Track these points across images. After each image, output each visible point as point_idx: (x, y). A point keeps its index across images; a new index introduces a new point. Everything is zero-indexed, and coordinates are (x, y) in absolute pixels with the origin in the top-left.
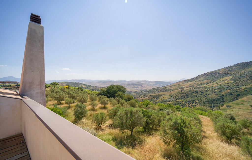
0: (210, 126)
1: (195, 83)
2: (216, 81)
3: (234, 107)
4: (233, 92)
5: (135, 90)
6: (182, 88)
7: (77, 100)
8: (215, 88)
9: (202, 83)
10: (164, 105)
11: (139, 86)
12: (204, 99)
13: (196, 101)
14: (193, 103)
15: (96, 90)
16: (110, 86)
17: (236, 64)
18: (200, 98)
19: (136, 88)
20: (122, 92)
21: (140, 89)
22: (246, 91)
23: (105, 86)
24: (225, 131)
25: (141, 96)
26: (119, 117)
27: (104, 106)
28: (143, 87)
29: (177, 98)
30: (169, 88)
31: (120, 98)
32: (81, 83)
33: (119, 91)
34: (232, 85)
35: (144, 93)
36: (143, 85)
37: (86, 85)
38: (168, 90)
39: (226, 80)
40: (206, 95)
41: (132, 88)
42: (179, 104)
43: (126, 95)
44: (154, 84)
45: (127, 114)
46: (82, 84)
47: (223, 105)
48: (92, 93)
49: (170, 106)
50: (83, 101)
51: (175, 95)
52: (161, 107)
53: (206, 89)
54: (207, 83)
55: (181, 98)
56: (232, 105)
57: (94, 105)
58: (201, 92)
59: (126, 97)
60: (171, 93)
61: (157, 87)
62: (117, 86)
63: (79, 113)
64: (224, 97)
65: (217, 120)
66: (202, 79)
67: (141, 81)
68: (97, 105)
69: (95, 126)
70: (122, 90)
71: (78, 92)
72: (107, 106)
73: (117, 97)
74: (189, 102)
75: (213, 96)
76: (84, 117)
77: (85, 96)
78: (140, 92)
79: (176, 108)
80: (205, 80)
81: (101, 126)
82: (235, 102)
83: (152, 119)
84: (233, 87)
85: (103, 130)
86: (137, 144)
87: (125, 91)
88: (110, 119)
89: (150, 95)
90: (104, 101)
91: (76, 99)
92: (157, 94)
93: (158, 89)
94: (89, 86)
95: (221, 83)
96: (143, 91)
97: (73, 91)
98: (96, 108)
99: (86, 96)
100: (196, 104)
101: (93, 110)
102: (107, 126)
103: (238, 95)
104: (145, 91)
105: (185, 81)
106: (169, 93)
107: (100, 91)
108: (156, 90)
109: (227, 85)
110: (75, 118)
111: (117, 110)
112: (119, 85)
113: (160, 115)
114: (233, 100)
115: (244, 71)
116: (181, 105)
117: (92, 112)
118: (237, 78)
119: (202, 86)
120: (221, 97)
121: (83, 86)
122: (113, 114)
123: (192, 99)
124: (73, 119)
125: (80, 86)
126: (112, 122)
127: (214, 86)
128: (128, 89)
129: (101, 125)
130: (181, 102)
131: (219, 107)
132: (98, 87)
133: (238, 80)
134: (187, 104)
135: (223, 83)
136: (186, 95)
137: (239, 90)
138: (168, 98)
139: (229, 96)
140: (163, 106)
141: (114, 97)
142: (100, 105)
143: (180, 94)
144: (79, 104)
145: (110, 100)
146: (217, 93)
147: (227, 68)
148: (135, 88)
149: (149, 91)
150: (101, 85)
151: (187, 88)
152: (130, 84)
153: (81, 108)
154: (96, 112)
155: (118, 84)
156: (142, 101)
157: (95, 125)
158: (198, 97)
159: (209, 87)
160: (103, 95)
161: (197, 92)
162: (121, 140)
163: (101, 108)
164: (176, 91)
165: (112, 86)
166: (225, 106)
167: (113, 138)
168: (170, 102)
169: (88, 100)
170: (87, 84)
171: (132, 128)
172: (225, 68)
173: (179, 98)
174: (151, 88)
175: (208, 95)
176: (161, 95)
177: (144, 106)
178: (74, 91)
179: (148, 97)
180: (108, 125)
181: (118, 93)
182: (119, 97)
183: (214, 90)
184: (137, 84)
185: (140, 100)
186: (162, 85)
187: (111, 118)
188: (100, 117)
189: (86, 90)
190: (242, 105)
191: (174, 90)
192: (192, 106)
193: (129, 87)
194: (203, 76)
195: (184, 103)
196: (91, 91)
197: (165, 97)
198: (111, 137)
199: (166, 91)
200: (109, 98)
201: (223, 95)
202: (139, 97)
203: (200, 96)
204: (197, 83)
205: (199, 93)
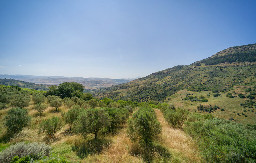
0: (160, 116)
1: (147, 81)
2: (162, 80)
3: (172, 99)
4: (172, 88)
5: (94, 88)
6: (138, 86)
7: (10, 104)
8: (161, 85)
9: (153, 81)
10: (124, 101)
11: (98, 84)
12: (154, 94)
13: (148, 96)
14: (146, 98)
15: (41, 89)
16: (63, 84)
17: (174, 67)
18: (151, 93)
19: (95, 85)
20: (79, 90)
21: (99, 87)
22: (179, 87)
23: (57, 84)
24: (172, 119)
25: (100, 94)
26: (81, 120)
27: (57, 109)
28: (102, 85)
29: (134, 95)
30: (127, 85)
31: (77, 98)
32: (15, 79)
33: (76, 89)
34: (171, 83)
35: (103, 91)
36: (103, 83)
37: (26, 83)
38: (127, 87)
39: (168, 79)
40: (155, 91)
41: (91, 85)
42: (135, 99)
43: (84, 94)
44: (113, 81)
45: (90, 115)
46: (17, 81)
47: (166, 98)
48: (36, 93)
49: (129, 103)
50: (22, 105)
51: (132, 92)
52: (122, 104)
53: (155, 86)
54: (156, 81)
55: (137, 94)
56: (171, 98)
57: (40, 109)
58: (152, 89)
59: (84, 96)
60: (129, 90)
61: (116, 84)
62: (73, 84)
63: (15, 122)
64: (166, 92)
65: (166, 111)
66: (152, 77)
67: (100, 79)
68: (45, 108)
69: (45, 136)
70: (80, 88)
71: (11, 93)
72: (60, 108)
73: (74, 96)
74: (143, 97)
75: (160, 92)
76: (24, 127)
77: (25, 97)
78: (99, 89)
79: (135, 104)
80: (155, 78)
81: (53, 135)
82: (173, 95)
83: (116, 117)
84: (172, 84)
85: (58, 140)
86: (104, 148)
87: (83, 90)
88: (66, 124)
89: (109, 92)
90: (56, 102)
91: (8, 102)
92: (116, 91)
93: (117, 86)
94: (30, 84)
95: (165, 81)
96: (103, 88)
97: (3, 91)
98: (45, 112)
99: (27, 98)
100: (148, 99)
101: (40, 114)
102: (63, 133)
103: (175, 90)
104: (105, 89)
105: (140, 79)
106: (127, 90)
107: (48, 91)
108: (115, 87)
109: (168, 82)
110: (8, 129)
111: (75, 112)
112: (75, 83)
113: (123, 113)
114: (172, 94)
115: (178, 72)
116: (137, 100)
117: (39, 118)
118: (174, 77)
119: (153, 83)
120: (165, 92)
121: (20, 84)
122: (70, 118)
123: (146, 95)
124: (4, 132)
125: (14, 84)
126: (69, 127)
127: (161, 83)
128: (86, 87)
129: (54, 133)
130: (137, 98)
131: (163, 100)
132: (45, 85)
133: (175, 79)
134: (141, 99)
135: (166, 81)
136: (141, 92)
137: (175, 86)
138: (126, 95)
139: (170, 91)
140: (123, 103)
141: (69, 96)
142: (50, 108)
143: (136, 90)
144: (14, 108)
145: (65, 100)
146: (162, 89)
147: (169, 69)
148: (93, 85)
149: (108, 89)
150: (50, 82)
151: (142, 86)
152: (88, 82)
153: (20, 114)
154: (45, 118)
155: (75, 81)
156: (102, 99)
157: (43, 135)
158: (149, 93)
159: (157, 84)
160: (54, 94)
161: (149, 89)
162: (84, 147)
163: (52, 112)
164: (133, 88)
165: (67, 84)
166: (167, 99)
167: (73, 147)
168: (128, 99)
169: (30, 102)
170: (27, 81)
171: (96, 130)
172: (167, 69)
173: (136, 94)
174: (110, 86)
175: (156, 91)
176: (119, 93)
177: (104, 104)
178: (5, 92)
179: (108, 95)
180: (64, 131)
181: (75, 92)
182: (76, 96)
183: (160, 87)
184: (96, 82)
185: (99, 98)
186: (121, 83)
187: (67, 122)
188: (52, 124)
189: (25, 89)
190: (177, 98)
191: (131, 87)
192: (145, 101)
193: (87, 84)
194: (153, 75)
195: (139, 99)
196: (35, 90)
197: (123, 94)
198: (70, 145)
199: (125, 88)
200: (63, 98)
201: (166, 91)
202: (98, 95)
203: (151, 91)
204: (149, 81)
205: (150, 89)
